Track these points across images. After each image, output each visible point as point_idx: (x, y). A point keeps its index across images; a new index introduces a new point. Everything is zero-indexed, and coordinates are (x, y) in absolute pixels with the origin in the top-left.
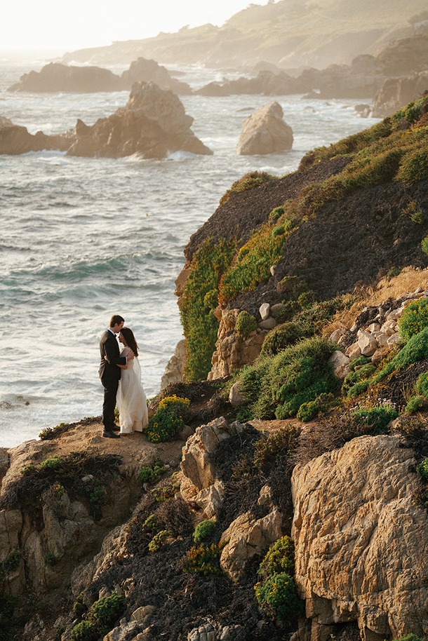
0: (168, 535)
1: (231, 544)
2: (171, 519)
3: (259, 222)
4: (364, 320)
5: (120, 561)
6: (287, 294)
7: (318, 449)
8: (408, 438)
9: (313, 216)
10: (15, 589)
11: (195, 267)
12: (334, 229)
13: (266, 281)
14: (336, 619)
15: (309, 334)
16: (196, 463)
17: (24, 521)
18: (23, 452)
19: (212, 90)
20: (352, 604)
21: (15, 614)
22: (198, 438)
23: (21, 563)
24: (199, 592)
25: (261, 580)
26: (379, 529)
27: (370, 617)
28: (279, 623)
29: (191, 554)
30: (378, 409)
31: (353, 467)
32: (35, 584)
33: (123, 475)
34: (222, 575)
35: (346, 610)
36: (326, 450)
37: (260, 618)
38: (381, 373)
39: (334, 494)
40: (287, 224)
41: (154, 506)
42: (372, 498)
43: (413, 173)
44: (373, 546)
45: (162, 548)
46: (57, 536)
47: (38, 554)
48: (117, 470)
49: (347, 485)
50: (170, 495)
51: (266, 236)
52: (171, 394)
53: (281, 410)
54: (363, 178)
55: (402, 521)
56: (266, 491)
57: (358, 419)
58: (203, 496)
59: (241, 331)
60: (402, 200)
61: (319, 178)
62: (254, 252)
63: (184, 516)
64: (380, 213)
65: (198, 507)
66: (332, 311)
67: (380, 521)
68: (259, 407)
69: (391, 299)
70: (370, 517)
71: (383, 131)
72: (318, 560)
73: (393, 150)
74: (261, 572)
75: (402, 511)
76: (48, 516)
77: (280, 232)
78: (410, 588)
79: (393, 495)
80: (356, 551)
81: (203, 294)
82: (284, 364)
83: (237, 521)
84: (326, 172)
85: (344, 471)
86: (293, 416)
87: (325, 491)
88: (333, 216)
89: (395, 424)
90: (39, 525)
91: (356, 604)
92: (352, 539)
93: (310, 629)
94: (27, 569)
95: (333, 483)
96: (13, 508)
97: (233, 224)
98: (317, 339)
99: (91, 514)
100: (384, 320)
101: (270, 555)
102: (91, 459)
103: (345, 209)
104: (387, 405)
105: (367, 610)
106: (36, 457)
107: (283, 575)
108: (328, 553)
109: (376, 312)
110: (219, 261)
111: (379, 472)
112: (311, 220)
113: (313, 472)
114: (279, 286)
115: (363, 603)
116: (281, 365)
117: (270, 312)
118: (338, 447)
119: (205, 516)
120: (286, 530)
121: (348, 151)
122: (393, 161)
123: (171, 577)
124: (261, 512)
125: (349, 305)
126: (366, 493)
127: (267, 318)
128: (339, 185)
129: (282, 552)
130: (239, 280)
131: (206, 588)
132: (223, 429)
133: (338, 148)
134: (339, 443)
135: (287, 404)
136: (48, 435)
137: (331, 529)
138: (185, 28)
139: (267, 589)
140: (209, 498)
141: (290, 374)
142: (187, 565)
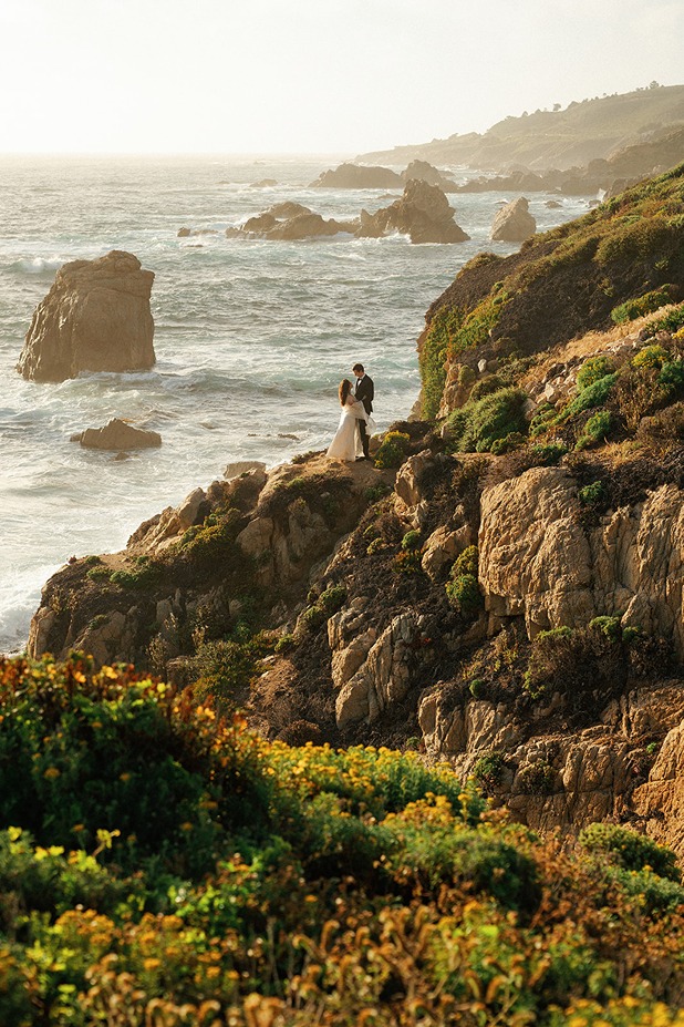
0: (383, 542)
1: (431, 550)
2: (385, 529)
3: (485, 294)
4: (553, 374)
5: (345, 561)
6: (501, 353)
7: (501, 476)
8: (573, 470)
9: (526, 289)
10: (266, 580)
11: (433, 329)
12: (542, 300)
13: (485, 342)
14: (508, 613)
15: (507, 385)
16: (407, 485)
17: (274, 528)
18: (277, 473)
19: (473, 187)
20: (520, 601)
21: (265, 600)
22: (409, 466)
23: (272, 560)
24: (403, 588)
25: (452, 579)
26: (544, 543)
27: (533, 611)
28: (464, 614)
29: (399, 557)
30: (552, 446)
31: (527, 492)
32: (282, 577)
33: (354, 494)
34: (423, 575)
35: (515, 605)
36: (508, 478)
37: (449, 609)
38: (560, 417)
39: (511, 514)
40: (505, 295)
41: (374, 518)
42: (541, 517)
43: (608, 256)
44: (539, 556)
45: (377, 552)
46: (300, 539)
47: (284, 554)
48: (349, 489)
49: (521, 506)
50: (386, 510)
51: (488, 306)
52: (394, 430)
53: (480, 445)
54: (567, 259)
55: (563, 536)
56: (460, 509)
57: (534, 454)
58: (412, 511)
59: (462, 381)
60: (598, 278)
61: (535, 258)
62: (477, 318)
63: (396, 528)
64: (579, 288)
65: (408, 520)
66: (528, 366)
67: (546, 536)
68: (463, 443)
69: (575, 357)
70: (538, 532)
71: (590, 220)
72: (495, 565)
73: (593, 236)
74: (453, 573)
75: (564, 528)
76: (293, 525)
77: (498, 302)
78: (566, 590)
79: (557, 516)
80: (525, 559)
81: (438, 351)
82: (484, 408)
83: (436, 532)
84: (540, 254)
85: (520, 495)
86: (488, 451)
87: (504, 510)
88: (542, 289)
89: (565, 459)
90: (286, 531)
91: (523, 601)
92: (523, 549)
93: (488, 620)
94: (275, 565)
95: (511, 504)
96: (266, 516)
97: (464, 295)
98: (513, 389)
99: (327, 523)
100: (568, 374)
101: (459, 560)
102: (328, 480)
103: (552, 284)
104: (559, 443)
105: (532, 607)
106: (287, 478)
107: (469, 576)
108: (504, 560)
109: (563, 367)
110: (452, 325)
111: (547, 497)
112: (524, 292)
113: (496, 495)
114: (495, 346)
115: (529, 601)
116: (482, 409)
117: (486, 366)
118: (518, 476)
119: (412, 528)
120: (474, 540)
121: (561, 237)
122: (593, 245)
123: (382, 575)
124: (455, 525)
125: (543, 361)
126: (537, 513)
127: (484, 371)
128: (548, 264)
129: (469, 558)
130: (464, 340)
131: (409, 585)
132: (429, 459)
133: (553, 234)
134: (518, 473)
135: (485, 441)
136: (299, 460)
137: (507, 541)
138: (454, 136)
139: (455, 588)
140: (415, 514)
141: (489, 417)
142: (396, 566)
